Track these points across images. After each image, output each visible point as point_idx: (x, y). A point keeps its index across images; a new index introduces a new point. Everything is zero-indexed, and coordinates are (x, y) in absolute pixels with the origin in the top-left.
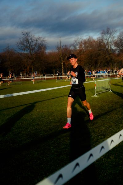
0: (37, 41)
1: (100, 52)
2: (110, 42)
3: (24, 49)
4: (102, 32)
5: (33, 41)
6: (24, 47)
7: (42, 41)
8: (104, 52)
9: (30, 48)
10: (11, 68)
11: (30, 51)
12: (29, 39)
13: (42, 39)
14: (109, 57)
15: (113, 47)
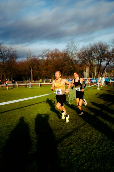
0: (9, 51)
1: (64, 62)
2: (74, 54)
4: (67, 45)
5: (5, 52)
7: (14, 51)
8: (69, 62)
9: (2, 57)
11: (3, 60)
12: (2, 49)
13: (13, 50)
14: (73, 67)
15: (77, 59)
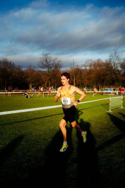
0: (54, 61)
1: (107, 72)
2: (117, 64)
3: (43, 68)
4: (110, 55)
5: (51, 61)
6: (44, 66)
7: (58, 61)
8: (111, 72)
9: (48, 66)
10: (32, 83)
11: (48, 69)
12: (48, 59)
13: (58, 60)
14: (115, 76)
15: (119, 69)
